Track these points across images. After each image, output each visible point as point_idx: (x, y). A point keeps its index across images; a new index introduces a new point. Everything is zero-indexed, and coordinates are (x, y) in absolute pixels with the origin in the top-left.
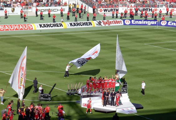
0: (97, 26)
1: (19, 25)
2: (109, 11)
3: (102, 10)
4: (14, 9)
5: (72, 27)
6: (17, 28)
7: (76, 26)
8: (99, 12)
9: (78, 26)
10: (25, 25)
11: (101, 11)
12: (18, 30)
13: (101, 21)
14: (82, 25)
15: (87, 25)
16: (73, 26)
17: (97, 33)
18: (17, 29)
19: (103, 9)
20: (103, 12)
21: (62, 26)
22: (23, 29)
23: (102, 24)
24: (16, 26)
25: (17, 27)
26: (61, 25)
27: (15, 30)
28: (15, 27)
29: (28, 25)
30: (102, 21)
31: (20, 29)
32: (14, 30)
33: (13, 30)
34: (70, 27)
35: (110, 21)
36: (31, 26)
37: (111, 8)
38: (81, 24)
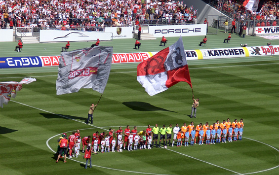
0: (252, 55)
1: (128, 55)
2: (273, 30)
3: (261, 29)
4: (120, 29)
5: (212, 57)
6: (124, 59)
7: (218, 55)
8: (256, 33)
9: (221, 55)
10: (137, 54)
11: (260, 32)
12: (126, 61)
13: (259, 47)
14: (227, 54)
15: (236, 54)
16: (213, 55)
17: (252, 67)
18: (124, 61)
19: (263, 28)
20: (263, 32)
21: (196, 56)
22: (134, 61)
23: (261, 52)
24: (123, 56)
25: (125, 57)
26: (194, 54)
27: (122, 62)
28: (122, 58)
29: (141, 54)
30: (262, 47)
31: (129, 61)
32: (120, 63)
33: (119, 61)
34: (208, 57)
35: (274, 47)
36: (147, 55)
37: (276, 27)
38: (227, 52)
